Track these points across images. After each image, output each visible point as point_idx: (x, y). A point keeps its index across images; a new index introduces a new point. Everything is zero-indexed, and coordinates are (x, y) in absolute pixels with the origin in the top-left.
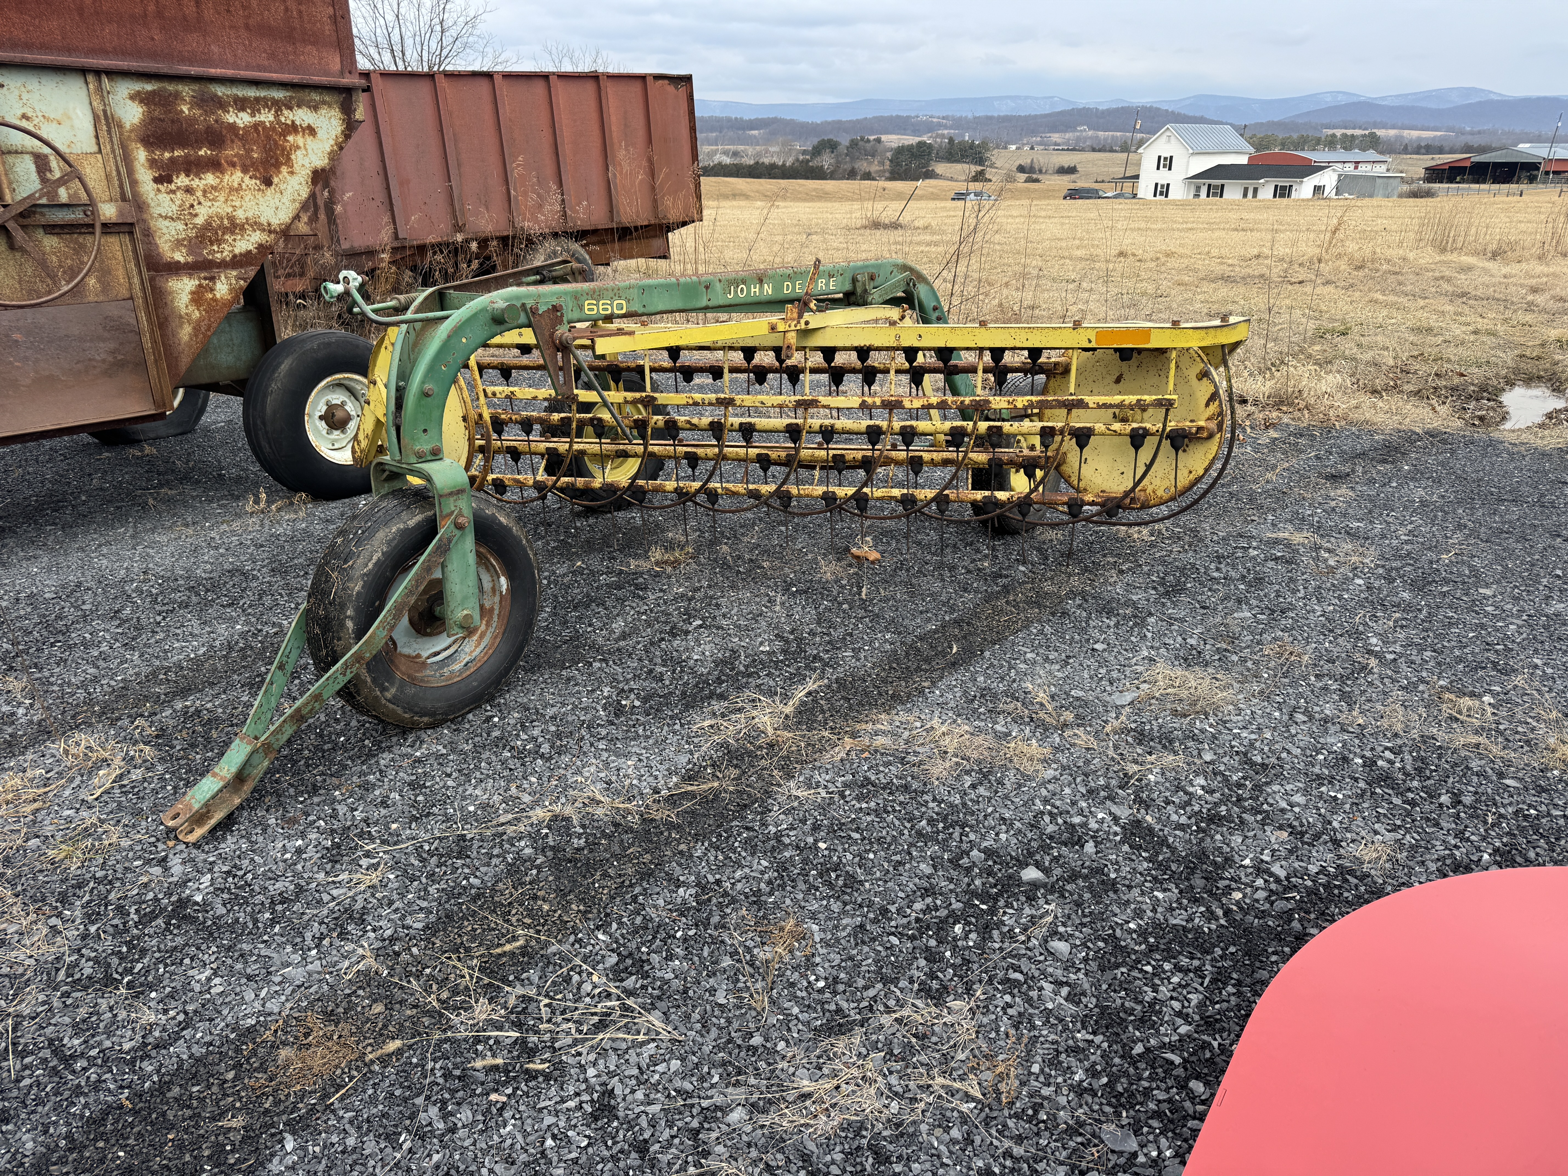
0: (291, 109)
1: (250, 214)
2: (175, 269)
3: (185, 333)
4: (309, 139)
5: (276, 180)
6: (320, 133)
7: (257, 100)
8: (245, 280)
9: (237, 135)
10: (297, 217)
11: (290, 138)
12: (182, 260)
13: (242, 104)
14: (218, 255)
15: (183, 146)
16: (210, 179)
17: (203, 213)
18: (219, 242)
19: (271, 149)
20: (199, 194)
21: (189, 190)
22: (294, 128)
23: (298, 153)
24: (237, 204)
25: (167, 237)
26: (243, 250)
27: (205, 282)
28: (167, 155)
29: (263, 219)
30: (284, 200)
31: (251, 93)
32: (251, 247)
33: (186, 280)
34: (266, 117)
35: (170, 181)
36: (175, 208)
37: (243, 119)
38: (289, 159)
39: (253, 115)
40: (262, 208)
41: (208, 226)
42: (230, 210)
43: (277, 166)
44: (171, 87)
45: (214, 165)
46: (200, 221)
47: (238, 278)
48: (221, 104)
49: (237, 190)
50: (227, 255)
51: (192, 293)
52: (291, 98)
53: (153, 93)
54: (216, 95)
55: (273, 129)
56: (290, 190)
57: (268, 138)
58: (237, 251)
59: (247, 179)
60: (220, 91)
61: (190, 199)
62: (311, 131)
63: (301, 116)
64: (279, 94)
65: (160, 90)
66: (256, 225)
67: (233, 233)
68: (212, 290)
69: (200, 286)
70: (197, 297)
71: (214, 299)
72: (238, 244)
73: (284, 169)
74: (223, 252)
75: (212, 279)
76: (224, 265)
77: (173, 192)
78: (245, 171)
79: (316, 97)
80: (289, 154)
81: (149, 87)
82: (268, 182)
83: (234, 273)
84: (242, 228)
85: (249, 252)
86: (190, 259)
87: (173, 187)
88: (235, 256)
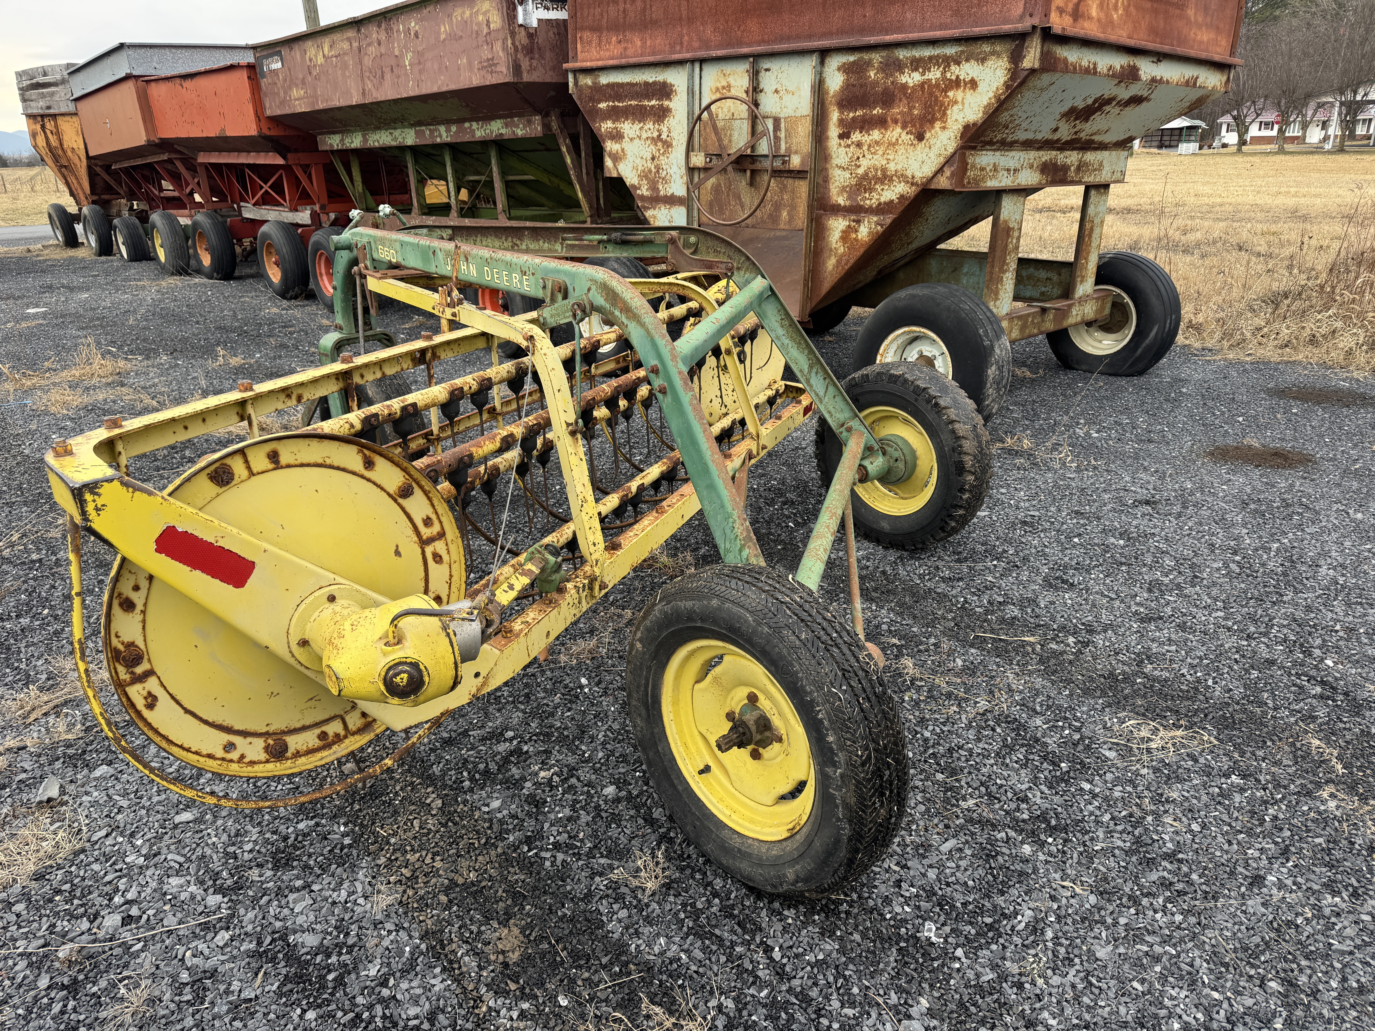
0: (958, 63)
1: (899, 167)
2: (836, 210)
3: (831, 263)
4: (969, 93)
5: (928, 135)
6: (982, 87)
7: (930, 58)
8: (882, 225)
9: (905, 94)
10: (940, 171)
11: (951, 94)
12: (842, 203)
13: (916, 64)
14: (868, 202)
15: (863, 106)
16: (876, 134)
17: (865, 163)
18: (871, 190)
19: (930, 106)
20: (865, 148)
21: (859, 145)
22: (957, 83)
23: (955, 108)
24: (891, 157)
25: (837, 184)
26: (887, 200)
27: (853, 224)
28: (851, 115)
29: (909, 173)
30: (932, 155)
31: (927, 52)
32: (894, 197)
33: (841, 220)
34: (934, 74)
35: (848, 137)
36: (847, 159)
37: (911, 78)
38: (945, 114)
39: (923, 74)
40: (910, 162)
41: (865, 176)
42: (884, 162)
43: (932, 122)
44: (866, 56)
45: (882, 123)
46: (861, 171)
47: (877, 223)
48: (900, 67)
49: (894, 145)
50: (874, 203)
51: (843, 232)
52: (962, 52)
53: (854, 62)
54: (898, 59)
55: (937, 85)
56: (939, 144)
57: (931, 94)
58: (883, 200)
59: (904, 135)
60: (902, 54)
61: (858, 152)
62: (973, 84)
63: (967, 70)
64: (950, 50)
65: (859, 60)
66: (902, 177)
67: (883, 183)
68: (856, 231)
69: (849, 226)
70: (845, 236)
71: (856, 239)
72: (885, 193)
73: (938, 125)
74: (871, 200)
75: (858, 222)
76: (871, 211)
77: (849, 146)
78: (904, 128)
79: (986, 48)
80: (946, 109)
81: (852, 58)
82: (920, 137)
83: (875, 219)
84: (891, 180)
85: (892, 201)
86: (848, 203)
87: (849, 142)
88: (880, 204)
